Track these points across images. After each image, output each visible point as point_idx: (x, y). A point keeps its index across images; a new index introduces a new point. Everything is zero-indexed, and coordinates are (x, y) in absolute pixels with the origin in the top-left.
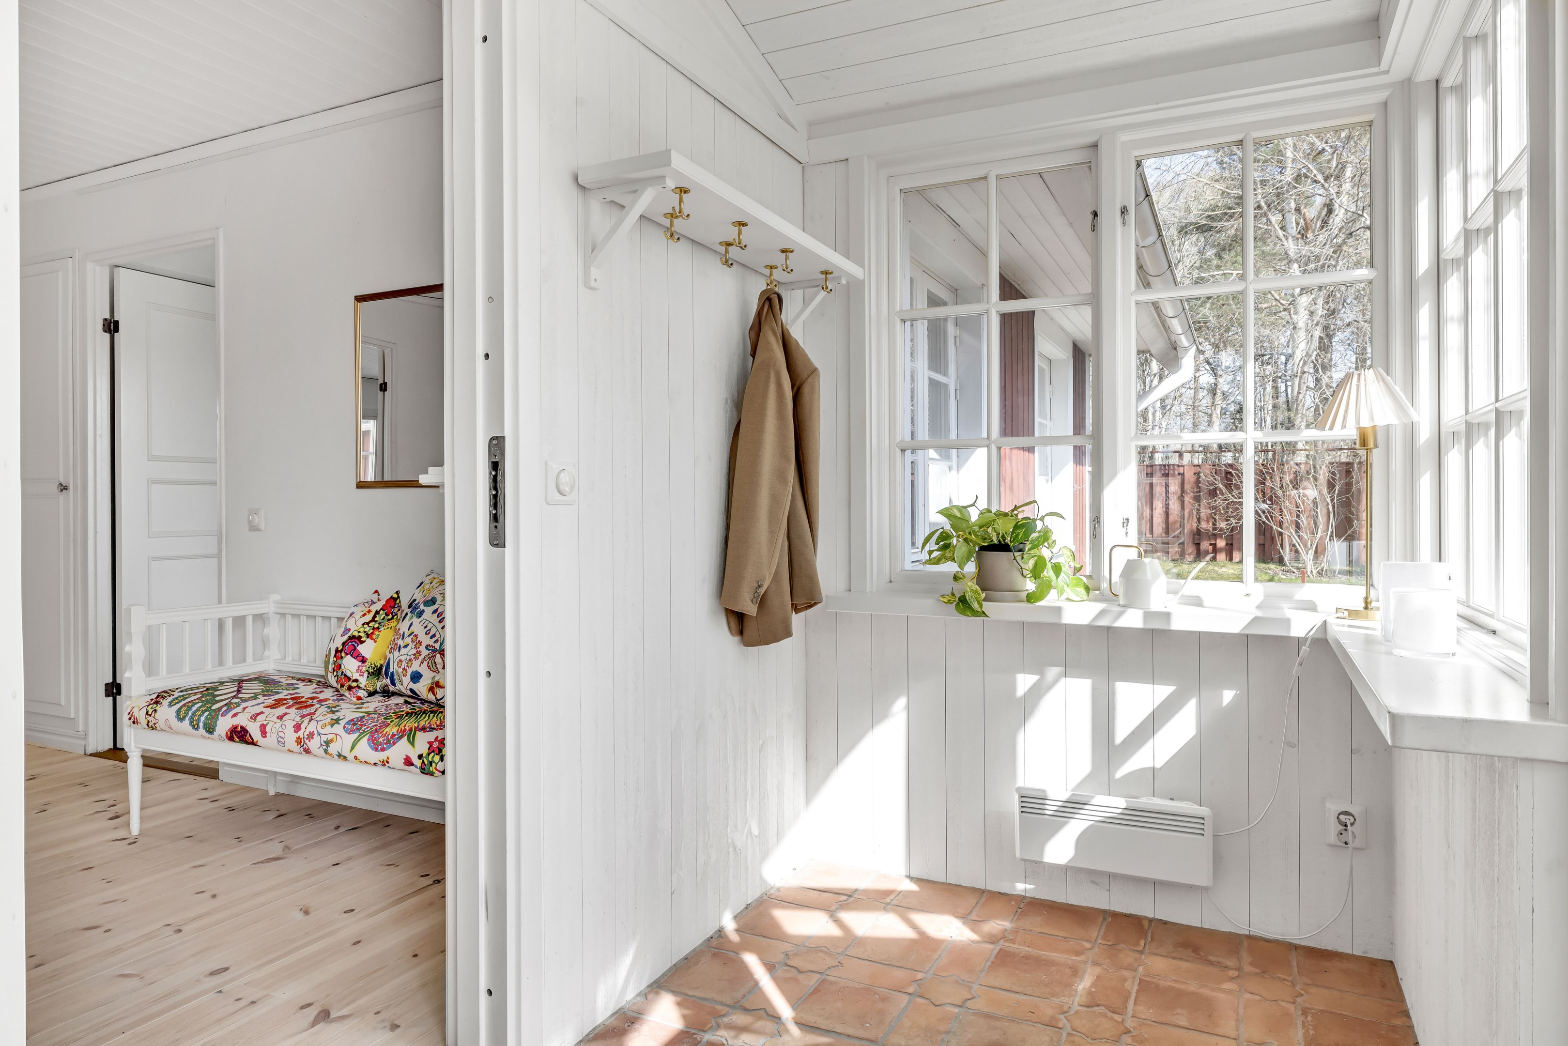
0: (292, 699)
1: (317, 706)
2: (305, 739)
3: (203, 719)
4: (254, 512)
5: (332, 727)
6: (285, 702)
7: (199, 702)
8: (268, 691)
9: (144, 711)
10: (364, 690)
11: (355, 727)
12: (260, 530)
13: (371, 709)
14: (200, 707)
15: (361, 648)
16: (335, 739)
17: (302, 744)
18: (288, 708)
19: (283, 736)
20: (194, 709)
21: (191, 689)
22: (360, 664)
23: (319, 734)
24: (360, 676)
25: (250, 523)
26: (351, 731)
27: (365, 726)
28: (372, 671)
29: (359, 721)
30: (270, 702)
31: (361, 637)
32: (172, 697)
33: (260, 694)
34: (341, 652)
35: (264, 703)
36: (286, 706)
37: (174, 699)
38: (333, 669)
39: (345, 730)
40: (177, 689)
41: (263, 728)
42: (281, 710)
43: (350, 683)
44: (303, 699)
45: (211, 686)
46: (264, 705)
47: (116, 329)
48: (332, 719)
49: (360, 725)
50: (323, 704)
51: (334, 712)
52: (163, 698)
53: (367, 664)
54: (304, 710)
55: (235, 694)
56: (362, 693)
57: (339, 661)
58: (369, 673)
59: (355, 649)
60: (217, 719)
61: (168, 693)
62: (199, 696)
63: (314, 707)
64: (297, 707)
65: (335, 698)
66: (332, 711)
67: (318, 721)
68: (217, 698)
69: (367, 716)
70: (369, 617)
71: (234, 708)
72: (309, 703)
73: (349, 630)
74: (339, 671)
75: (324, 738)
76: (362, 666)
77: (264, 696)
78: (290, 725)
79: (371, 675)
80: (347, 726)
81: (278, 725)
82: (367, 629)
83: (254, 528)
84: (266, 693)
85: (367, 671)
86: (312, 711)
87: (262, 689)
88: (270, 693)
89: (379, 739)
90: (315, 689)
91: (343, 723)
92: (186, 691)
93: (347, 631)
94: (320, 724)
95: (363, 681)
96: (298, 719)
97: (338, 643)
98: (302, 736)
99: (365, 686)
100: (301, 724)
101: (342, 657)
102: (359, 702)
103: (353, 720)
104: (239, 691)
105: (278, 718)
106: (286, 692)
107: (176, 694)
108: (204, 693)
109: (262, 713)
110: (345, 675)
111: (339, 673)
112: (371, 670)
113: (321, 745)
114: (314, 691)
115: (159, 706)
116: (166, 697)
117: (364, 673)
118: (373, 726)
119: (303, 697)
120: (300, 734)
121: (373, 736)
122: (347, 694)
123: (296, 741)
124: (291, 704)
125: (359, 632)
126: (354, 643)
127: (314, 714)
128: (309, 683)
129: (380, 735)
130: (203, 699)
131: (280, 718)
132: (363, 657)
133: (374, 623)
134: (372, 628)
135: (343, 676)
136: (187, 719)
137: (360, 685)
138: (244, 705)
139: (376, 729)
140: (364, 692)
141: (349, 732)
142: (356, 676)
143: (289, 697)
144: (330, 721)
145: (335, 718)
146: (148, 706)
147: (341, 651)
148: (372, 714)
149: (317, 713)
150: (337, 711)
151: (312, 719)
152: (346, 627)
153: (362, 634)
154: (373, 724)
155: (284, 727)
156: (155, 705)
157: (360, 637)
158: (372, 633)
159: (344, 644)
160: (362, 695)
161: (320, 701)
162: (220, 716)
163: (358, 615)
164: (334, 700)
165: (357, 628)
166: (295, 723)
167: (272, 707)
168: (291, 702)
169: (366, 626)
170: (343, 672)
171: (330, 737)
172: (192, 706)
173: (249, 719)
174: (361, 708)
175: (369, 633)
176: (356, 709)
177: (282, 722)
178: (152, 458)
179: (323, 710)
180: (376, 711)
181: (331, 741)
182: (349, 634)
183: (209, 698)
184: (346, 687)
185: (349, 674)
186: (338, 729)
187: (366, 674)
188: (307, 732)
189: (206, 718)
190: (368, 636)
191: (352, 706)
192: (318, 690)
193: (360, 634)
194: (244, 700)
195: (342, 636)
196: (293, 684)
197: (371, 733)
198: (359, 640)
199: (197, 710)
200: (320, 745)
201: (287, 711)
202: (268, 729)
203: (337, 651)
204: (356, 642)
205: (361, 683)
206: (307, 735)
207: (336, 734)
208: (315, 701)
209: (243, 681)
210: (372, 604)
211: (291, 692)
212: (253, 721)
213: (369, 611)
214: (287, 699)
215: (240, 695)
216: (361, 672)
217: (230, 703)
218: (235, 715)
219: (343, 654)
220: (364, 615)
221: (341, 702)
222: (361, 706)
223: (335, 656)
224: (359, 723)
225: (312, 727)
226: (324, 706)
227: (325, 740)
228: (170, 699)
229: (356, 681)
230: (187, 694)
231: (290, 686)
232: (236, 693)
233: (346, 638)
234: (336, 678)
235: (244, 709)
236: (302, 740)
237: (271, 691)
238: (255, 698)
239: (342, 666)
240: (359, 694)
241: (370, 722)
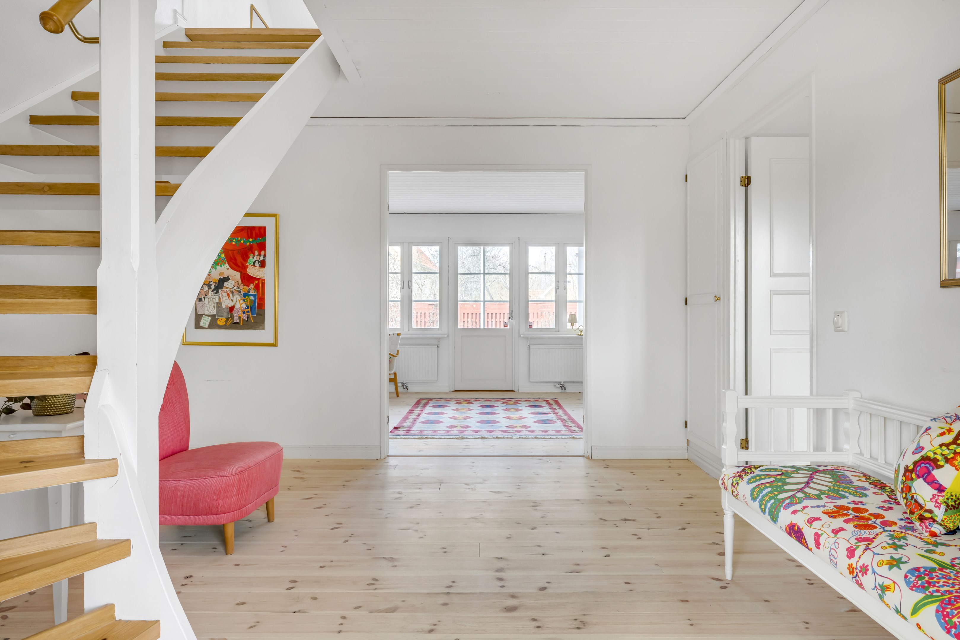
0: (855, 510)
1: (878, 530)
2: (858, 571)
3: (769, 505)
4: (838, 314)
5: (890, 569)
6: (846, 512)
7: (769, 487)
8: (834, 491)
9: (731, 480)
10: (941, 525)
11: (920, 582)
12: (843, 331)
13: (947, 560)
14: (769, 493)
15: (936, 473)
16: (892, 587)
17: (855, 574)
18: (846, 521)
19: (836, 557)
20: (764, 492)
21: (770, 470)
22: (935, 492)
23: (874, 572)
24: (936, 506)
25: (835, 324)
26: (914, 586)
27: (934, 586)
28: (953, 504)
29: (928, 575)
30: (830, 507)
31: (938, 460)
32: (752, 475)
33: (824, 494)
34: (912, 473)
35: (824, 506)
36: (845, 518)
37: (753, 477)
38: (902, 489)
39: (906, 582)
40: (760, 466)
41: (817, 536)
42: (838, 522)
43: (922, 512)
44: (866, 515)
45: (786, 471)
46: (822, 509)
47: (749, 183)
48: (892, 557)
49: (928, 582)
50: (887, 529)
51: (896, 547)
52: (746, 473)
53: (946, 494)
54: (863, 532)
55: (802, 486)
56: (936, 528)
57: (909, 483)
58: (948, 506)
59: (929, 473)
60: (780, 511)
61: (751, 469)
62: (772, 479)
63: (874, 530)
64: (856, 523)
65: (903, 523)
66: (894, 544)
67: (874, 554)
68: (786, 487)
69: (941, 570)
70: (948, 438)
71: (796, 504)
72: (870, 522)
73: (923, 449)
74: (908, 494)
75: (880, 580)
76: (939, 496)
77: (827, 497)
78: (844, 546)
79: (951, 509)
80: (910, 576)
81: (832, 540)
82: (946, 452)
83: (838, 329)
84: (833, 494)
85: (945, 502)
86: (871, 536)
87: (830, 487)
88: (835, 495)
89: (953, 617)
90: (884, 502)
91: (905, 568)
92: (765, 471)
93: (919, 450)
94: (877, 558)
95: (940, 513)
96: (853, 541)
97: (910, 460)
98: (854, 566)
99: (942, 520)
100: (855, 550)
101: (912, 479)
102: (933, 539)
103: (918, 569)
104: (807, 484)
105: (833, 531)
106: (851, 498)
107: (757, 472)
108: (778, 477)
109: (818, 519)
110: (916, 501)
111: (909, 497)
112: (951, 503)
113: (876, 587)
114: (882, 504)
115: (741, 480)
116: (748, 473)
117: (941, 504)
118: (947, 591)
119: (867, 511)
120: (853, 561)
121: (944, 609)
122: (917, 524)
123: (848, 568)
124: (851, 517)
125: (935, 454)
126: (928, 465)
127: (871, 540)
128: (880, 491)
129: (956, 612)
130: (774, 484)
131: (836, 532)
132: (941, 485)
133: (955, 446)
134: (953, 451)
135: (913, 502)
136: (758, 500)
137: (935, 518)
138: (806, 503)
139: (950, 599)
140: (941, 529)
141: (913, 587)
142: (930, 506)
143: (852, 506)
144: (889, 559)
145: (896, 556)
146: (734, 477)
147: (912, 471)
148: (946, 568)
149: (877, 541)
150: (901, 547)
151: (869, 548)
152: (918, 444)
153: (939, 457)
154: (946, 588)
155: (837, 545)
156: (738, 479)
157: (935, 461)
158: (952, 458)
159: (916, 464)
160: (938, 532)
161: (885, 523)
162: (782, 508)
163: (934, 433)
164: (901, 527)
165: (932, 449)
166: (849, 545)
167: (832, 515)
168: (852, 514)
169: (944, 448)
170: (913, 497)
171: (887, 582)
172: (764, 489)
173: (806, 521)
174: (934, 552)
175: (949, 457)
176: (928, 551)
177: (836, 538)
178: (773, 274)
179: (883, 538)
180: (953, 566)
181: (888, 588)
182: (923, 453)
183: (779, 484)
184: (916, 515)
185: (921, 501)
186: (897, 575)
187: (943, 507)
188: (860, 564)
189: (772, 505)
190: (947, 460)
191: (921, 544)
192: (887, 505)
193: (936, 456)
194: (808, 497)
195: (914, 453)
196: (863, 488)
197: (942, 601)
198: (934, 463)
199: (766, 495)
200: (874, 587)
201: (844, 526)
202: (822, 540)
203: (906, 469)
204: (930, 464)
205: (937, 516)
206: (861, 567)
207: (894, 582)
208: (878, 521)
209: (817, 471)
210: (956, 420)
211: (857, 499)
212: (809, 525)
213: (950, 431)
214: (848, 509)
215: (807, 490)
216: (936, 502)
217: (793, 496)
218: (795, 512)
219: (914, 476)
220: (942, 434)
221: (909, 532)
222: (934, 548)
223: (904, 475)
224: (927, 578)
225: (866, 559)
226: (887, 534)
227: (881, 584)
228: (750, 476)
229: (930, 511)
230: (764, 475)
231: (860, 491)
232: (804, 485)
233: (917, 457)
234: (905, 501)
235: (804, 507)
236: (855, 570)
237: (837, 493)
238: (818, 497)
239: (913, 489)
240: (933, 529)
241: (941, 584)
